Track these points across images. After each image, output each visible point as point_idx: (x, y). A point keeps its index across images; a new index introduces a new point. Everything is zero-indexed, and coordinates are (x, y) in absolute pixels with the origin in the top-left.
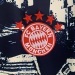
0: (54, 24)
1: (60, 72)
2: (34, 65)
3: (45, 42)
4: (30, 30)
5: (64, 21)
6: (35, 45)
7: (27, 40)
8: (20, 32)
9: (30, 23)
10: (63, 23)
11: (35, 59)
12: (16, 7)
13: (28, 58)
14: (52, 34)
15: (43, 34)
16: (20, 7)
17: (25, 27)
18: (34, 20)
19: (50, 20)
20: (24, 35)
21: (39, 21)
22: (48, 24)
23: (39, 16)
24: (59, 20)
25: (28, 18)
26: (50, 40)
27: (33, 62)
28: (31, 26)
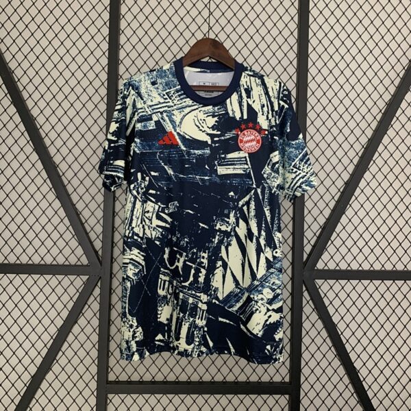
0: (260, 130)
1: (266, 167)
2: (246, 160)
3: (254, 143)
4: (244, 134)
5: (267, 128)
6: (247, 145)
7: (241, 141)
8: (238, 135)
9: (244, 129)
10: (265, 130)
11: (247, 155)
12: (236, 120)
13: (242, 154)
14: (259, 138)
15: (253, 137)
16: (238, 119)
17: (241, 132)
18: (248, 128)
19: (258, 128)
20: (240, 138)
21: (251, 128)
22: (256, 130)
23: (251, 125)
24: (264, 128)
25: (243, 127)
26: (258, 142)
27: (245, 157)
28: (245, 132)
